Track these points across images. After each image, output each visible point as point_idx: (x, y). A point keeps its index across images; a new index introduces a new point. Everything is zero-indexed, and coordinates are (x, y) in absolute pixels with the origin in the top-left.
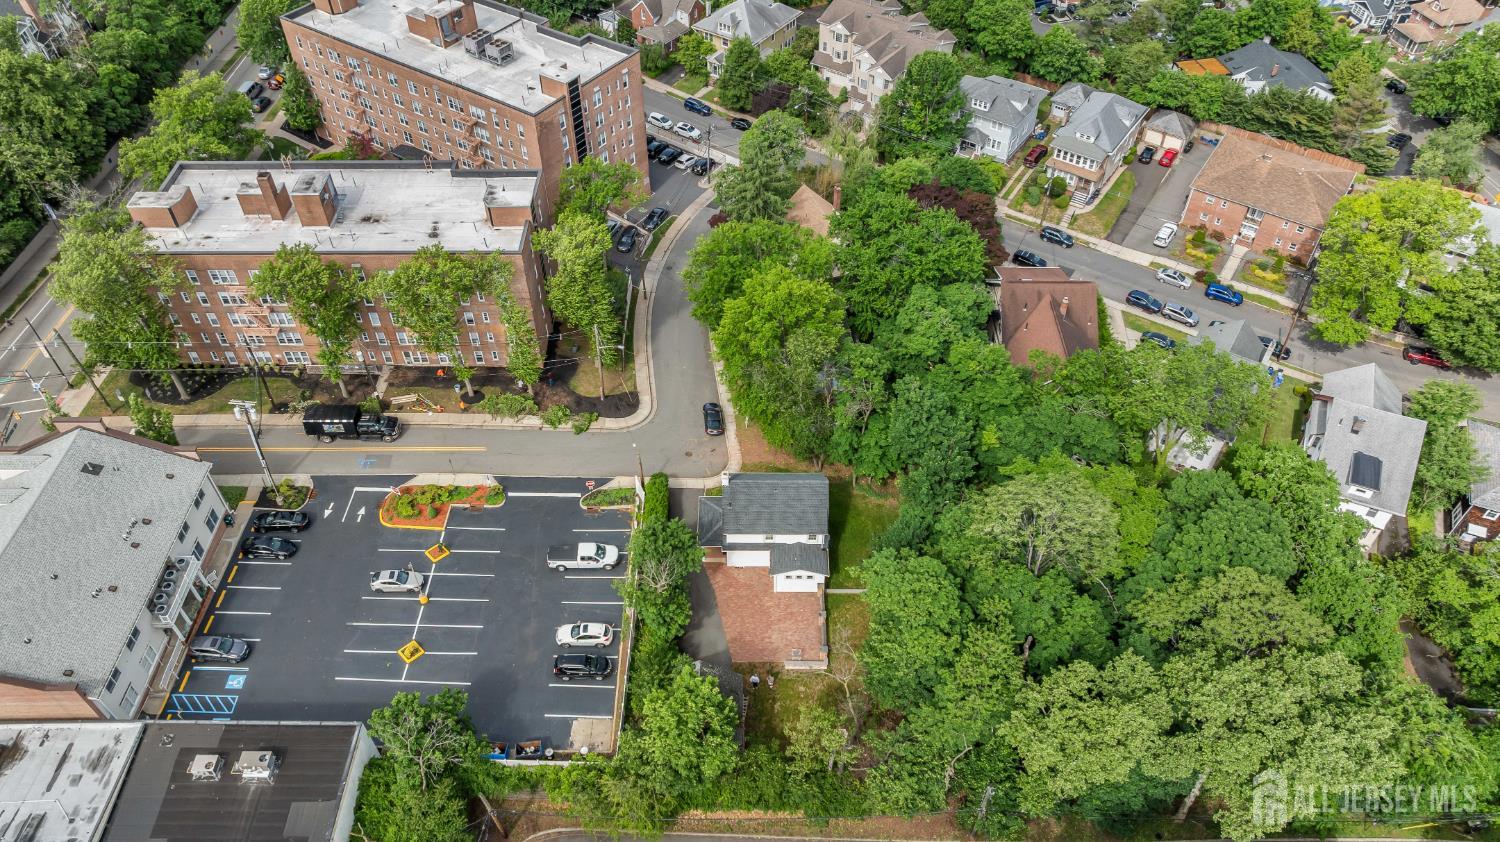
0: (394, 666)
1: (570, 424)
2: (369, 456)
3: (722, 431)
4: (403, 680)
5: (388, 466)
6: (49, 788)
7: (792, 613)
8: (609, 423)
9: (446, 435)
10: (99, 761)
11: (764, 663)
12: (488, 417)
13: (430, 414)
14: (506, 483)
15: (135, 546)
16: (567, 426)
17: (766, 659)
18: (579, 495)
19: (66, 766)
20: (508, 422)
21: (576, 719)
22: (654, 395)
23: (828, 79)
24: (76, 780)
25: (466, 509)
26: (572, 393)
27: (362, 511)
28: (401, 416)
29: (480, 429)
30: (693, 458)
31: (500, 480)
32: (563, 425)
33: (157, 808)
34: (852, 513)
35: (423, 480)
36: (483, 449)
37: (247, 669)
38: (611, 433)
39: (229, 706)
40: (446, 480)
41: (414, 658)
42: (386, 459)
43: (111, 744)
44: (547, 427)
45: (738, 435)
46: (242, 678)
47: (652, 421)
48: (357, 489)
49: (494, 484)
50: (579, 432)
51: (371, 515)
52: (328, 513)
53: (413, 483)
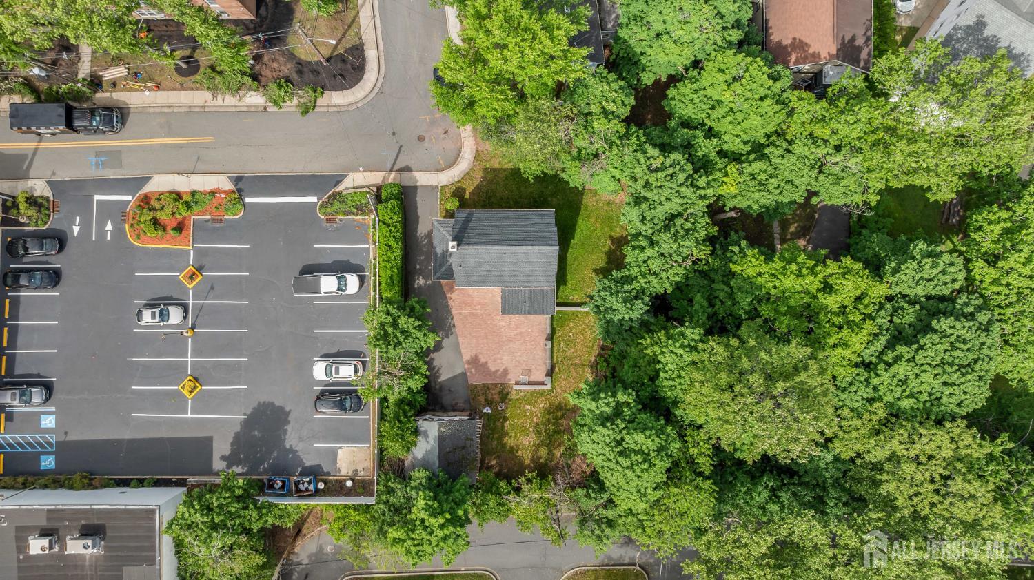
0: (177, 402)
1: (295, 101)
2: (99, 153)
4: (189, 415)
5: (120, 166)
7: (521, 333)
8: (336, 99)
9: (171, 121)
11: (496, 385)
12: (208, 94)
13: (148, 92)
14: (242, 186)
16: (292, 104)
17: (498, 381)
18: (314, 199)
20: (230, 100)
21: (340, 448)
22: (381, 48)
25: (207, 221)
26: (291, 56)
27: (109, 227)
28: (119, 96)
29: (203, 111)
30: (426, 144)
31: (234, 180)
32: (288, 104)
34: (583, 213)
35: (159, 184)
36: (211, 140)
37: (53, 409)
38: (339, 112)
39: (50, 445)
40: (182, 184)
41: (193, 394)
42: (114, 157)
44: (272, 108)
46: (52, 418)
47: (381, 92)
48: (97, 197)
49: (229, 186)
50: (305, 112)
51: (119, 233)
52: (76, 229)
53: (149, 188)
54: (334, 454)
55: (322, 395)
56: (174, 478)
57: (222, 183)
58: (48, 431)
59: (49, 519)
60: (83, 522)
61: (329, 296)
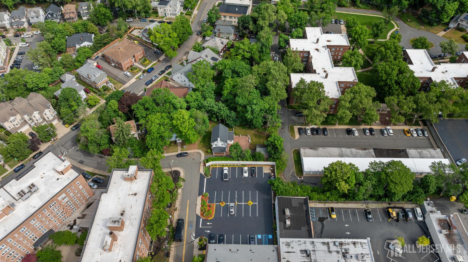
0: (254, 206)
1: (181, 183)
2: (189, 226)
3: (186, 153)
4: (257, 203)
5: (192, 222)
6: (295, 252)
8: (182, 175)
10: (288, 245)
12: (177, 201)
13: (175, 214)
14: (200, 193)
15: (238, 250)
18: (205, 179)
19: (290, 251)
22: (172, 168)
23: (21, 132)
24: (292, 248)
25: (209, 200)
27: (208, 224)
28: (175, 221)
29: (181, 202)
30: (195, 158)
31: (199, 195)
33: (296, 230)
35: (198, 212)
36: (188, 201)
38: (185, 174)
39: (266, 236)
41: (252, 202)
42: (190, 223)
43: (284, 244)
44: (182, 187)
45: (188, 150)
46: (258, 236)
47: (182, 167)
48: (200, 227)
49: (201, 197)
50: (185, 181)
51: (210, 221)
52: (208, 231)
53: (199, 214)
54: (265, 174)
55: (252, 175)
56: (273, 206)
57: (199, 199)
58: (262, 236)
59: (282, 222)
60: (282, 214)
61: (229, 171)
